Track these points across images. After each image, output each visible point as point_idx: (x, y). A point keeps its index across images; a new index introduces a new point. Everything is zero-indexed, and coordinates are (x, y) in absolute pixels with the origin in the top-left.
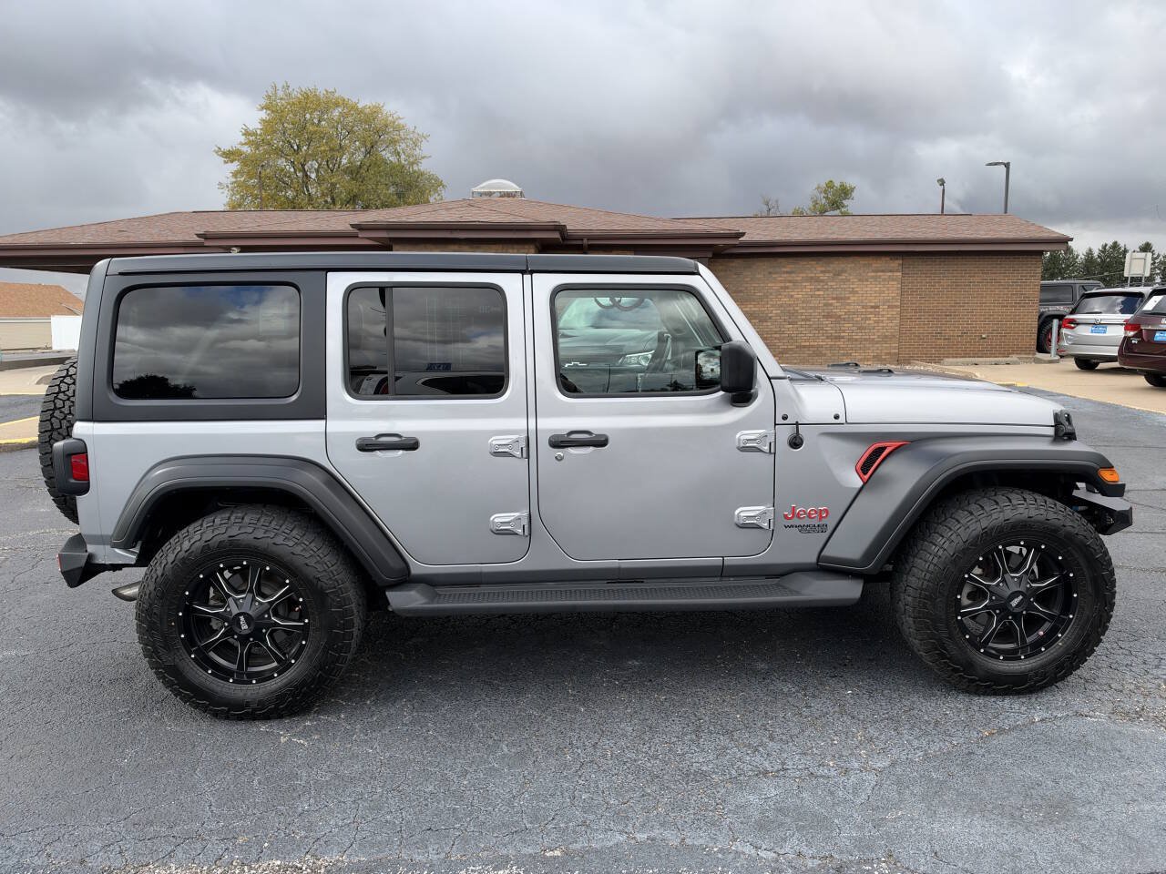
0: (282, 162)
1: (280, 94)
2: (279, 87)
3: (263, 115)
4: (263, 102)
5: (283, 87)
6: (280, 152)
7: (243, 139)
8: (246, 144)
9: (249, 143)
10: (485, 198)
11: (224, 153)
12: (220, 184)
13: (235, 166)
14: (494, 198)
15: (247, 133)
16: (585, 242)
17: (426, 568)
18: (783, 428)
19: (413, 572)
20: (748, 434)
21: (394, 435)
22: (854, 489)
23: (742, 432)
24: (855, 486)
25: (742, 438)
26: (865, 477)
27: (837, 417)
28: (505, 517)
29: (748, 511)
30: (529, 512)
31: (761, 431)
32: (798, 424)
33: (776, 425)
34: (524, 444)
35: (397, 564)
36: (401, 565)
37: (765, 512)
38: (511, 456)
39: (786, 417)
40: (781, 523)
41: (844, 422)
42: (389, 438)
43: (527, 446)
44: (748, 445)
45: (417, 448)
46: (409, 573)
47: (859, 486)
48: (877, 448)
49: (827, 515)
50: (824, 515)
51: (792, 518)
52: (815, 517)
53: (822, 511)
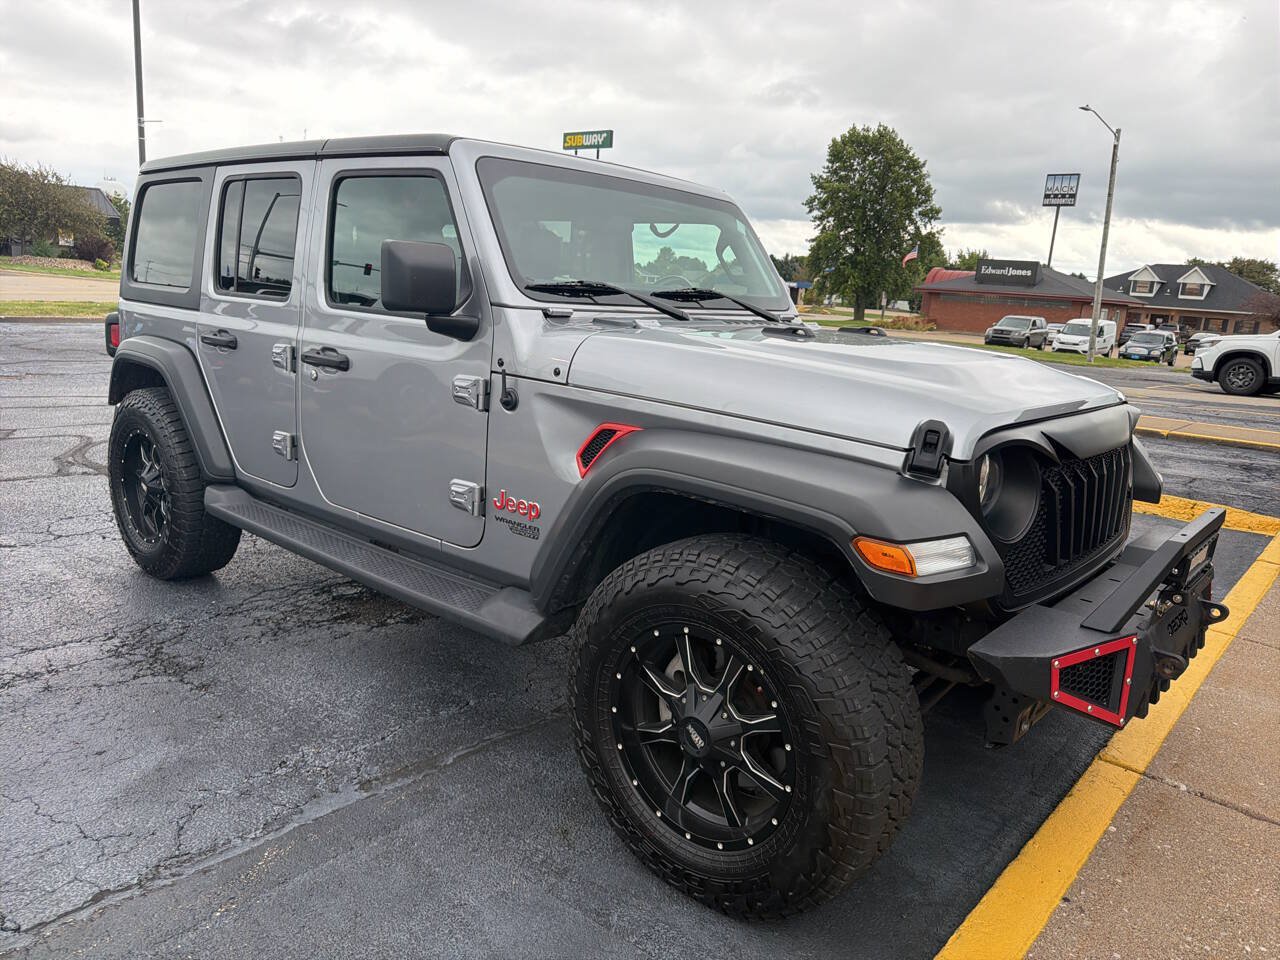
17: (243, 473)
18: (497, 378)
19: (238, 476)
20: (462, 380)
21: (226, 332)
22: (571, 485)
23: (459, 376)
24: (571, 481)
25: (456, 383)
26: (584, 470)
27: (557, 373)
28: (279, 435)
29: (459, 485)
30: (294, 434)
31: (474, 378)
32: (504, 374)
33: (492, 372)
34: (289, 355)
35: (221, 462)
36: (226, 465)
37: (471, 490)
38: (282, 367)
39: (501, 363)
40: (492, 512)
41: (567, 384)
42: (223, 334)
43: (294, 358)
44: (460, 394)
45: (235, 348)
46: (235, 476)
47: (576, 483)
48: (604, 430)
49: (538, 515)
50: (533, 514)
51: (501, 508)
52: (525, 514)
53: (532, 507)
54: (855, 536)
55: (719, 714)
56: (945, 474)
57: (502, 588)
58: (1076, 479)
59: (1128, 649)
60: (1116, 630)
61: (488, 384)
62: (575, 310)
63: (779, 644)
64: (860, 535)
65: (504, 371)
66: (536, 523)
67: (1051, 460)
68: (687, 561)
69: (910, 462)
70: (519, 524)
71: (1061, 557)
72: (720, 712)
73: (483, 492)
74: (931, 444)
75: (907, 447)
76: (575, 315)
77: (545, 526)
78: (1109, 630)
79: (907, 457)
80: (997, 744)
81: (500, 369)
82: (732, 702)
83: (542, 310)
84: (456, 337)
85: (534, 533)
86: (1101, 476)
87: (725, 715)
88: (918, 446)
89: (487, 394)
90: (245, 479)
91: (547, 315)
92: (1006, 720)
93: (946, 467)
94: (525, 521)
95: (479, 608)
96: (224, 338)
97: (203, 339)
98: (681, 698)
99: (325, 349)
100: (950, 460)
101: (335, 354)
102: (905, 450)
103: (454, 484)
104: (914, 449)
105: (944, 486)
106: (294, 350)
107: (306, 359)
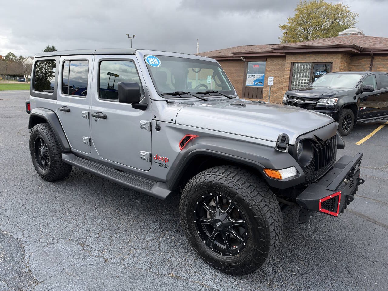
0: (300, 28)
1: (303, 4)
2: (303, 2)
3: (296, 12)
4: (296, 8)
5: (304, 2)
6: (300, 25)
7: (288, 22)
8: (289, 23)
9: (290, 23)
10: (344, 36)
11: (282, 27)
12: (279, 37)
13: (284, 31)
14: (348, 36)
15: (289, 19)
16: (372, 52)
17: (73, 149)
18: (154, 122)
19: (72, 150)
20: (143, 122)
21: (66, 107)
22: (177, 152)
23: (142, 121)
24: (178, 151)
25: (141, 123)
26: (181, 148)
27: (172, 120)
28: (85, 138)
29: (143, 153)
30: (90, 138)
31: (147, 121)
32: (156, 120)
33: (152, 120)
34: (87, 114)
35: (66, 146)
36: (68, 147)
37: (147, 154)
38: (85, 118)
39: (155, 117)
40: (153, 160)
41: (175, 123)
42: (65, 107)
43: (89, 115)
44: (142, 126)
45: (69, 112)
46: (71, 150)
47: (179, 152)
48: (187, 137)
49: (168, 161)
50: (166, 161)
51: (156, 159)
52: (164, 161)
53: (166, 159)
54: (264, 168)
55: (226, 219)
56: (287, 149)
57: (157, 182)
58: (323, 146)
59: (339, 195)
60: (336, 190)
61: (151, 123)
62: (175, 100)
63: (238, 194)
64: (265, 168)
65: (156, 119)
66: (167, 164)
67: (316, 142)
68: (213, 174)
69: (277, 146)
70: (162, 164)
71: (319, 169)
72: (227, 218)
73: (151, 155)
74: (283, 140)
75: (277, 141)
76: (176, 101)
77: (170, 164)
78: (334, 190)
79: (277, 144)
80: (303, 222)
81: (155, 119)
82: (230, 215)
83: (166, 100)
84: (140, 109)
85: (167, 166)
86: (329, 144)
87: (228, 219)
88: (280, 140)
89: (151, 126)
90: (74, 151)
91: (167, 102)
92: (305, 215)
93: (288, 147)
94: (164, 163)
95: (151, 189)
96: (66, 109)
97: (59, 109)
98: (215, 213)
99: (99, 112)
100: (289, 145)
101: (102, 114)
102: (276, 142)
103: (141, 152)
104: (279, 142)
105: (287, 152)
106: (89, 113)
107: (93, 115)
